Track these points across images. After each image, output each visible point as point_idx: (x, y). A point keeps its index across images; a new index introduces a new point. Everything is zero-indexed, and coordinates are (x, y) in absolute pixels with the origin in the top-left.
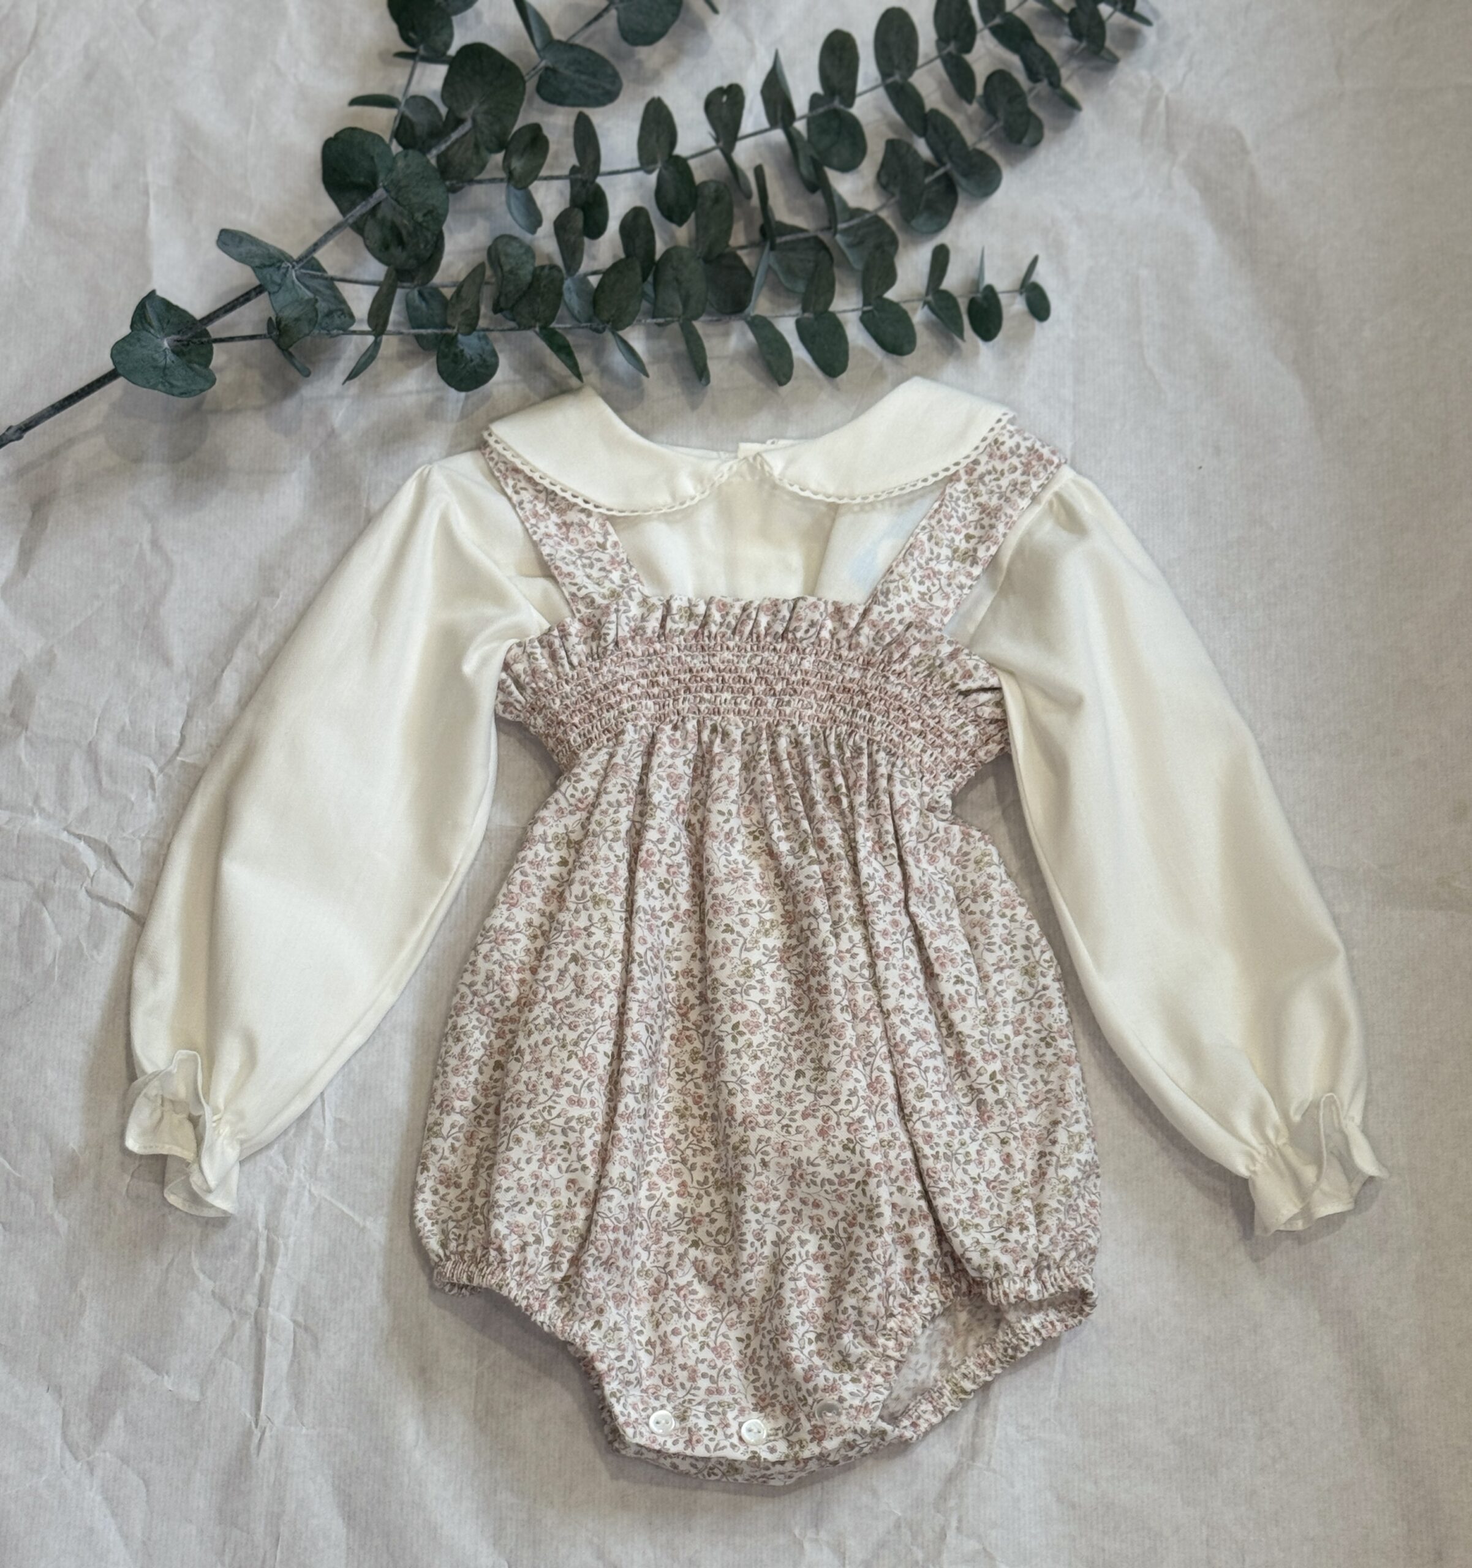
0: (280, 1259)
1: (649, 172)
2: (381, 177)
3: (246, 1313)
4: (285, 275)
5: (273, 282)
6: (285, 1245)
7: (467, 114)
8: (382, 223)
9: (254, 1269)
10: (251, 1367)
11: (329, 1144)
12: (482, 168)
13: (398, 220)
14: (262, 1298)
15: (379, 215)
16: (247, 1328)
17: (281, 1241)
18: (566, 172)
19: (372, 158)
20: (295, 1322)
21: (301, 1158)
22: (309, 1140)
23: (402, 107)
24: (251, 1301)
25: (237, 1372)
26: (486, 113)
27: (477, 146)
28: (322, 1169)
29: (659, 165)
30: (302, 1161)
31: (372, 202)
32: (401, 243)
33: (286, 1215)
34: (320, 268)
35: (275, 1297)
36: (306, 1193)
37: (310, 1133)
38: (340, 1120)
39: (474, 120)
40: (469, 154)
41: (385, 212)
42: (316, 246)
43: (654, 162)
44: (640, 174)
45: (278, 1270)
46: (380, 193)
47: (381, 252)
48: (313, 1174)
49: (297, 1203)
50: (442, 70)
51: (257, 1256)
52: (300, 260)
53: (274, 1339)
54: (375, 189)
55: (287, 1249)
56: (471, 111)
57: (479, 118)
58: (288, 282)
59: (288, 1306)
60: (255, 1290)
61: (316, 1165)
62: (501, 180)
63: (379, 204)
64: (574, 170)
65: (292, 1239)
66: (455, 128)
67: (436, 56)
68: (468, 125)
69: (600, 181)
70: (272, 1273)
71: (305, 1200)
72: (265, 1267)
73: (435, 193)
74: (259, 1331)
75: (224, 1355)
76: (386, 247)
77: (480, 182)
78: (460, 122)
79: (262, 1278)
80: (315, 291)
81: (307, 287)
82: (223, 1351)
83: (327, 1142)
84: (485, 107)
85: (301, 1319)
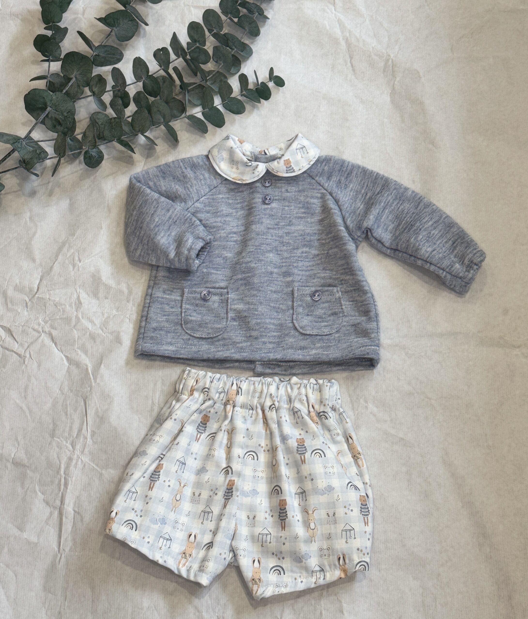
0: (69, 486)
1: (140, 82)
2: (48, 104)
3: (56, 508)
4: (21, 144)
5: (19, 148)
6: (71, 480)
7: (73, 76)
8: (51, 119)
9: (60, 491)
10: (57, 529)
11: (89, 441)
12: (82, 93)
13: (57, 117)
14: (62, 502)
15: (50, 116)
16: (56, 513)
17: (70, 479)
18: (111, 88)
19: (44, 98)
20: (74, 511)
21: (78, 447)
22: (82, 440)
23: (49, 79)
24: (58, 503)
25: (52, 531)
26: (80, 74)
27: (79, 86)
28: (86, 450)
29: (143, 79)
30: (79, 447)
31: (47, 112)
32: (60, 124)
33: (72, 468)
34: (32, 139)
35: (67, 501)
36: (80, 460)
37: (82, 436)
38: (93, 431)
39: (76, 78)
40: (76, 89)
41: (52, 115)
42: (30, 132)
43: (141, 79)
44: (137, 83)
45: (68, 490)
46: (49, 109)
47: (53, 128)
48: (82, 452)
49: (76, 464)
50: (60, 63)
51: (60, 486)
52: (26, 138)
53: (66, 518)
54: (47, 108)
55: (72, 482)
56: (74, 75)
57: (77, 76)
58: (23, 146)
59: (72, 505)
60: (60, 498)
61: (84, 449)
62: (91, 96)
63: (49, 113)
64: (114, 88)
65: (74, 478)
66: (69, 82)
67: (57, 59)
68: (74, 79)
70: (66, 492)
71: (80, 462)
72: (64, 490)
73: (69, 104)
74: (61, 514)
75: (47, 524)
76: (55, 126)
77: (83, 98)
79: (62, 494)
80: (33, 147)
81: (29, 146)
82: (47, 523)
83: (88, 440)
84: (79, 72)
85: (76, 509)
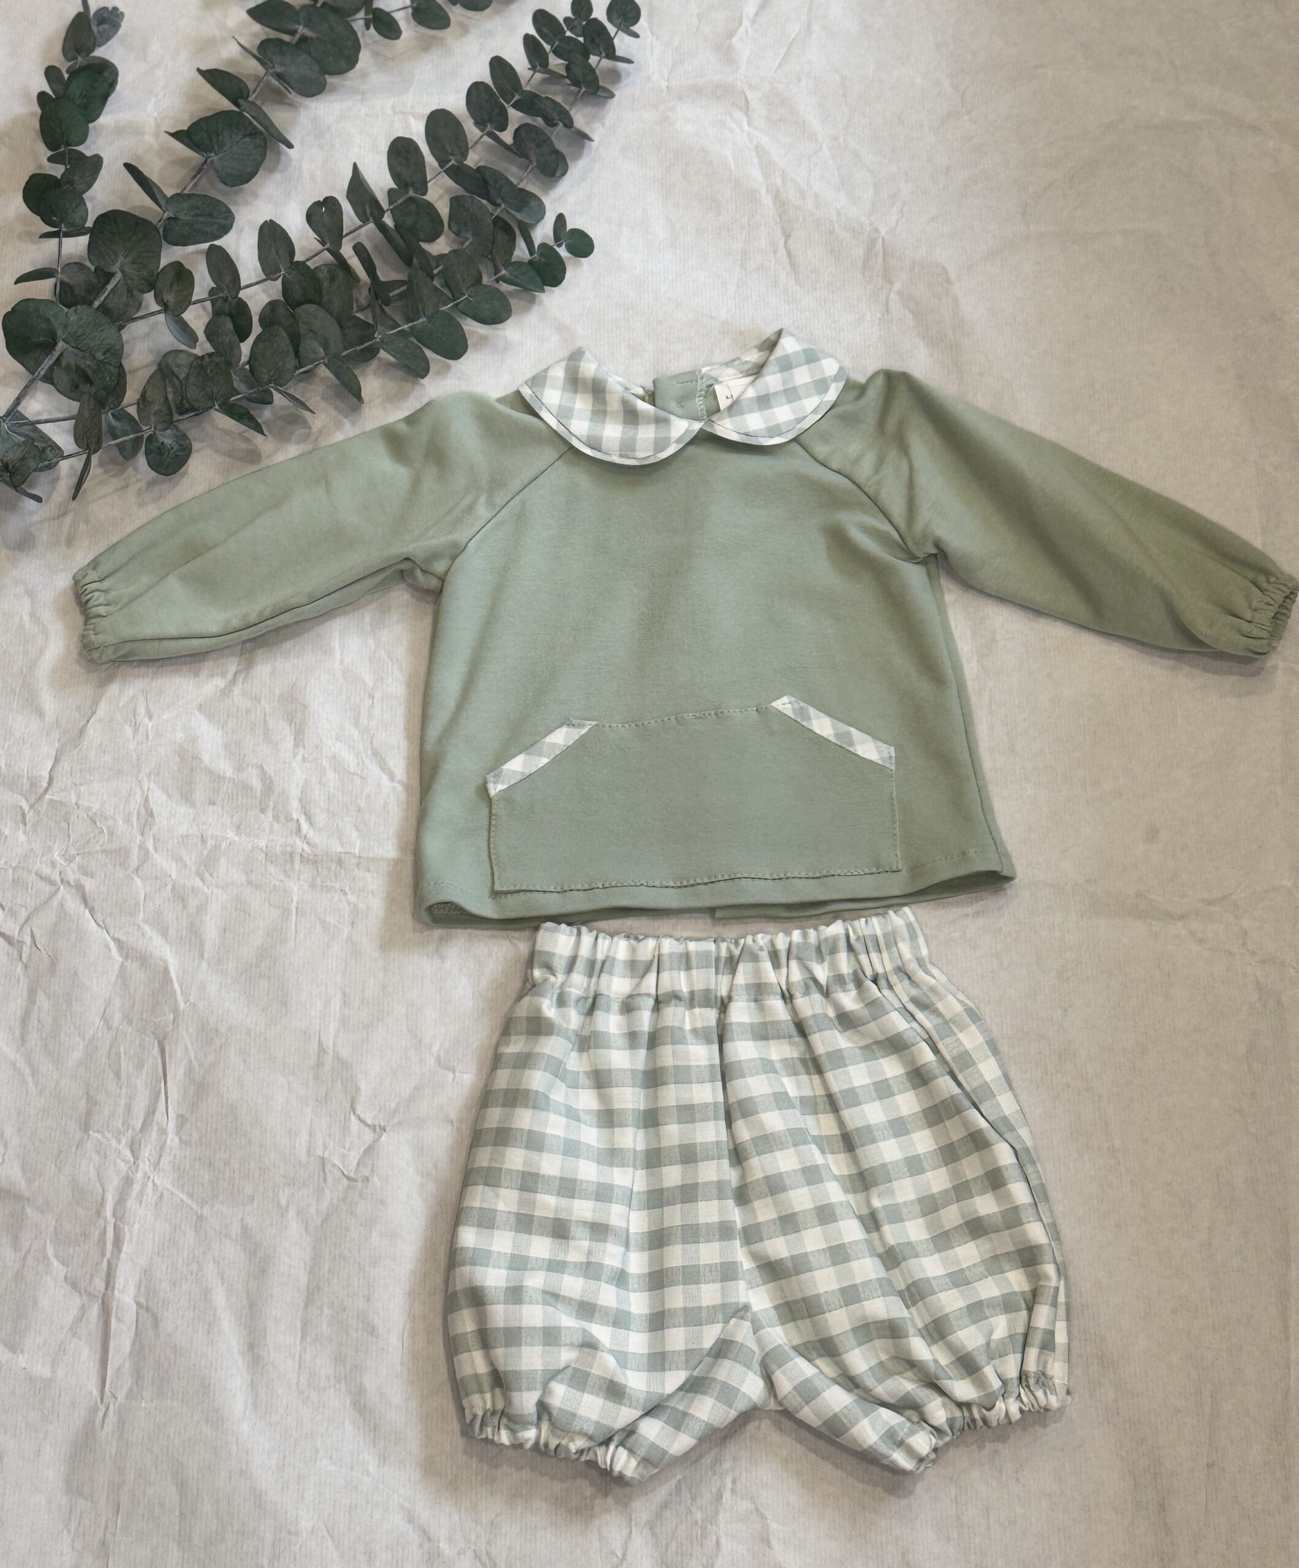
0: (126, 1243)
1: (275, 280)
3: (95, 1296)
6: (130, 1232)
8: (68, 369)
9: (103, 1255)
10: (98, 1346)
11: (172, 1138)
12: (139, 307)
14: (109, 1283)
16: (95, 1309)
17: (126, 1229)
18: (206, 295)
20: (137, 1303)
21: (146, 1151)
22: (154, 1135)
23: (60, 276)
24: (100, 1284)
25: (86, 1350)
26: (133, 263)
27: (130, 291)
28: (165, 1160)
29: (282, 272)
30: (147, 1154)
32: (87, 379)
33: (132, 1202)
34: (23, 417)
35: (120, 1281)
36: (150, 1184)
37: (155, 1128)
38: (182, 1116)
39: (123, 272)
40: (124, 299)
41: (68, 359)
42: (18, 401)
43: (278, 271)
44: (268, 283)
45: (123, 1255)
47: (71, 392)
48: (156, 1165)
49: (142, 1192)
50: (84, 240)
51: (105, 1243)
52: (8, 414)
53: (119, 1319)
55: (132, 1235)
56: (118, 265)
57: (126, 269)
58: (3, 433)
59: (131, 1290)
60: (104, 1274)
61: (160, 1157)
62: (158, 312)
64: (213, 292)
65: (136, 1226)
66: (108, 282)
67: (77, 231)
69: (240, 293)
70: (118, 1258)
71: (150, 1189)
72: (113, 1252)
73: (108, 333)
74: (106, 1311)
75: (74, 1335)
76: (76, 387)
77: (140, 318)
78: (110, 276)
79: (109, 1264)
80: (26, 436)
82: (73, 1332)
83: (170, 1136)
85: (142, 1300)
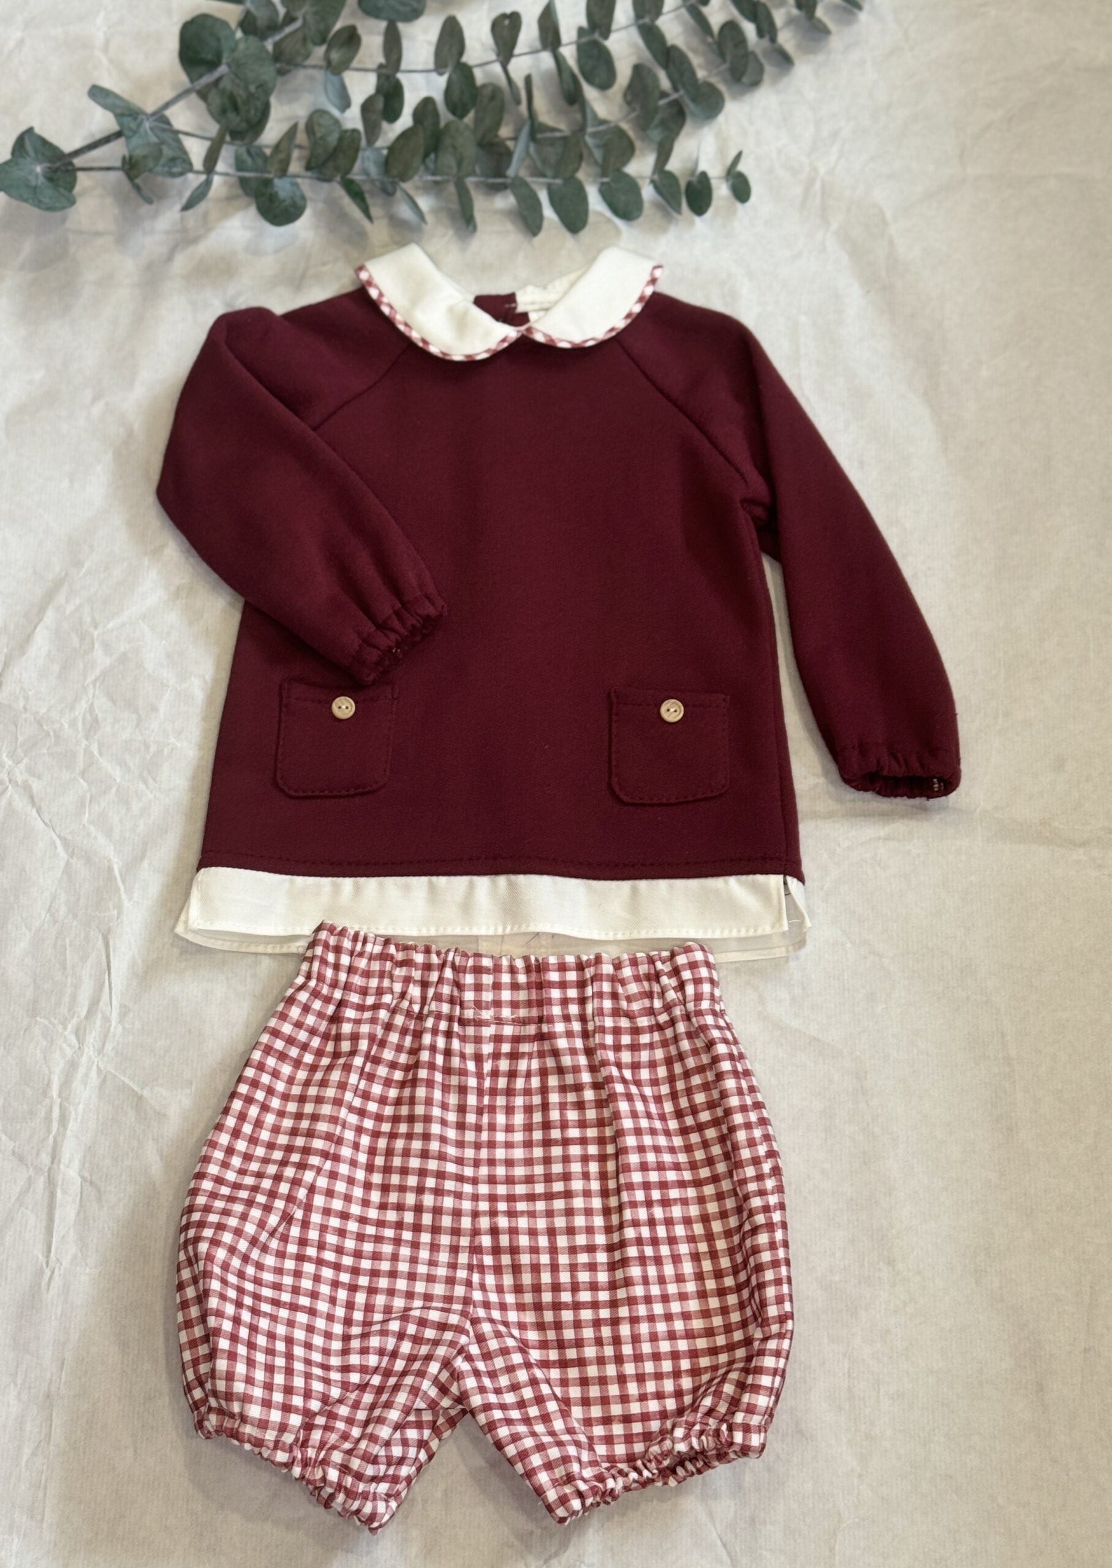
1: (441, 74)
2: (225, 55)
4: (140, 125)
5: (131, 130)
7: (299, 14)
8: (222, 92)
12: (307, 56)
13: (236, 91)
15: (222, 85)
16: (41, 1181)
18: (374, 66)
19: (219, 40)
26: (315, 13)
27: (304, 40)
29: (449, 69)
31: (216, 74)
32: (236, 108)
34: (168, 123)
39: (305, 19)
40: (297, 44)
41: (226, 84)
42: (167, 105)
43: (445, 66)
44: (434, 75)
46: (223, 69)
52: (154, 114)
54: (219, 65)
56: (303, 12)
57: (309, 18)
58: (142, 130)
62: (320, 67)
63: (221, 77)
64: (381, 66)
66: (289, 25)
68: (298, 24)
69: (400, 76)
73: (267, 72)
76: (224, 111)
77: (305, 67)
78: (294, 19)
80: (163, 140)
81: (157, 136)
84: (315, 9)
